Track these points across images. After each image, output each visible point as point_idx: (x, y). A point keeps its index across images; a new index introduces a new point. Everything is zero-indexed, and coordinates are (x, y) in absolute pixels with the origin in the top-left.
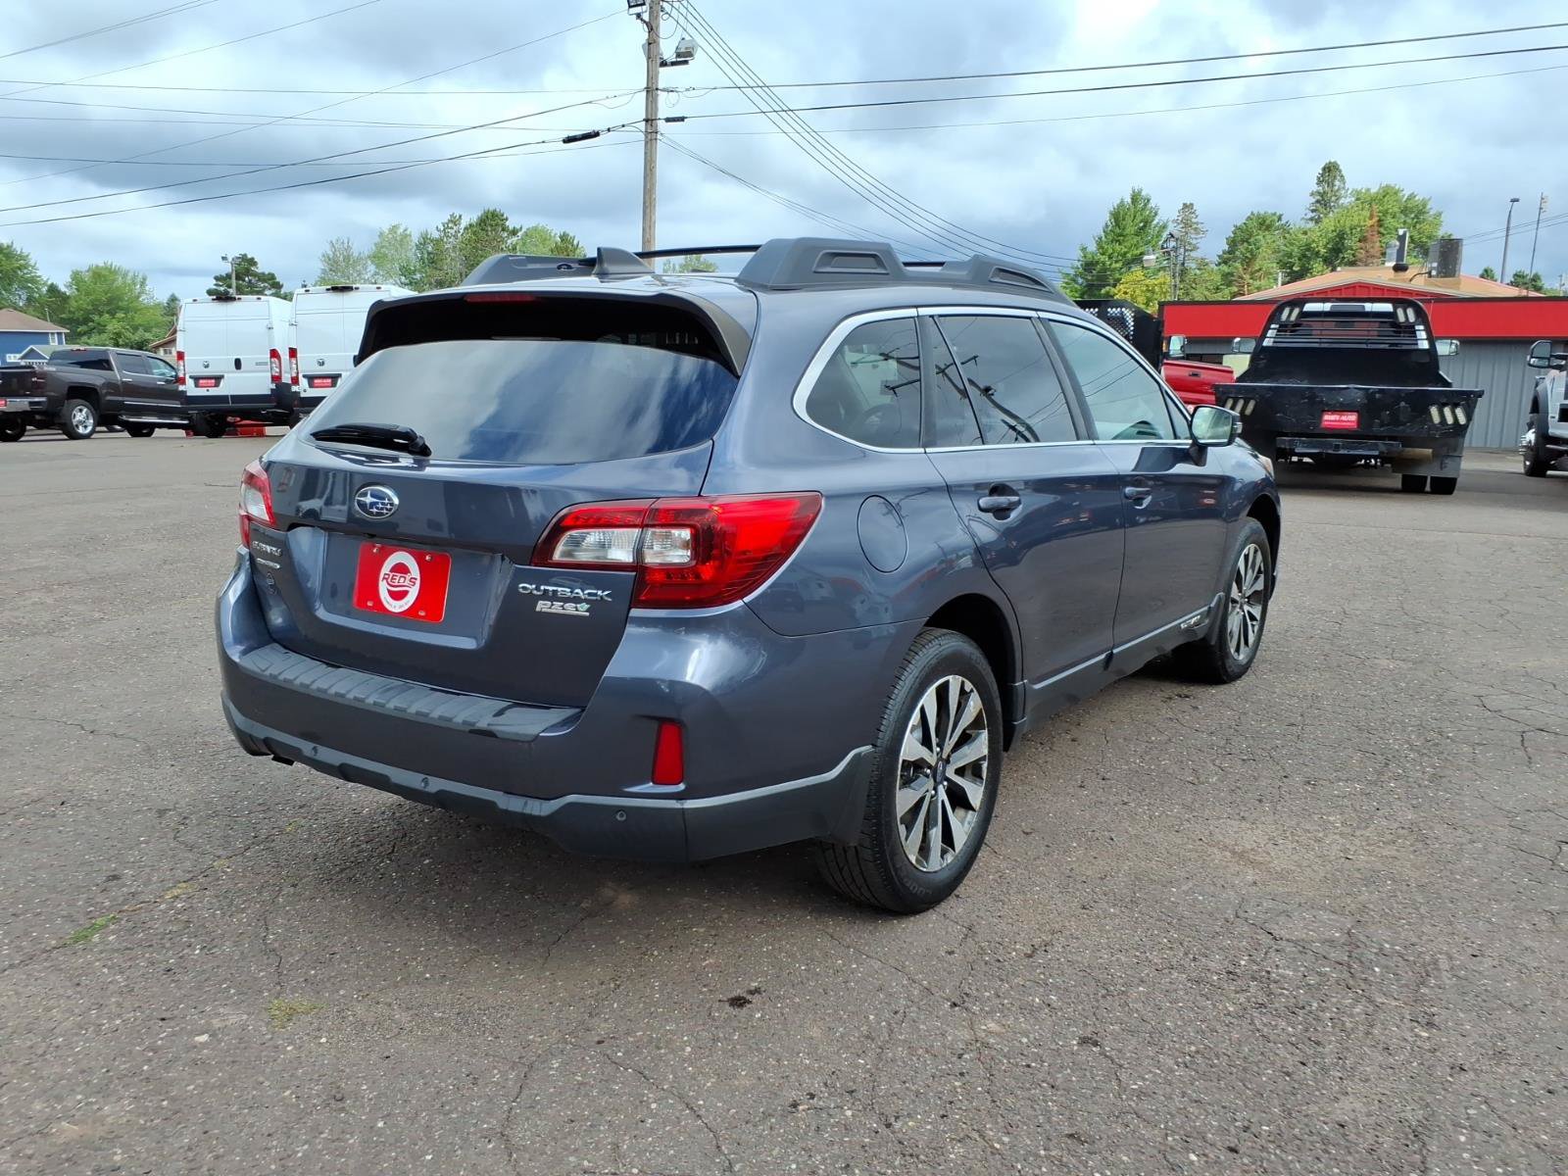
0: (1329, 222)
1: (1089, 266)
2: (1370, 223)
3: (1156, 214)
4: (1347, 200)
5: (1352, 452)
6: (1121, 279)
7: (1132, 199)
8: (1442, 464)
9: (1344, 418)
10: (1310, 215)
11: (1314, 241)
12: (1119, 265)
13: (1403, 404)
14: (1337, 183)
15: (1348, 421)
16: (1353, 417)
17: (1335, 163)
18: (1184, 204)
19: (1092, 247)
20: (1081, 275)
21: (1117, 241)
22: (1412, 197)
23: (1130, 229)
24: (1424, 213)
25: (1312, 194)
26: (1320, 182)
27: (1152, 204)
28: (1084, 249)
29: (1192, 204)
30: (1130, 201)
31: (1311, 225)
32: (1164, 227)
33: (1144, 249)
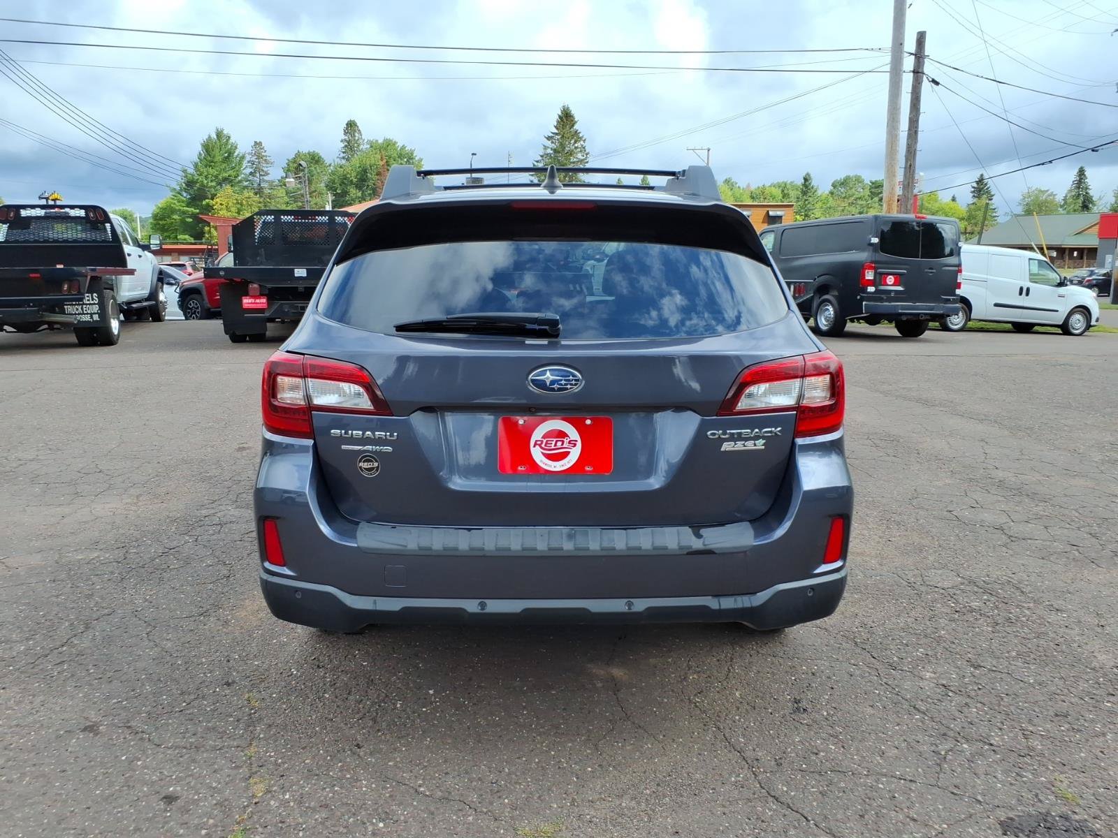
0: (356, 161)
1: (190, 184)
2: (381, 163)
3: (236, 148)
4: (365, 147)
6: (216, 194)
7: (217, 136)
10: (342, 155)
11: (348, 173)
12: (214, 184)
14: (356, 134)
17: (354, 121)
18: (255, 142)
19: (191, 170)
20: (186, 190)
21: (210, 166)
22: (403, 147)
23: (219, 158)
24: (412, 159)
25: (342, 141)
26: (345, 133)
27: (232, 140)
28: (184, 171)
29: (260, 142)
30: (215, 137)
31: (344, 162)
32: (243, 157)
33: (231, 172)
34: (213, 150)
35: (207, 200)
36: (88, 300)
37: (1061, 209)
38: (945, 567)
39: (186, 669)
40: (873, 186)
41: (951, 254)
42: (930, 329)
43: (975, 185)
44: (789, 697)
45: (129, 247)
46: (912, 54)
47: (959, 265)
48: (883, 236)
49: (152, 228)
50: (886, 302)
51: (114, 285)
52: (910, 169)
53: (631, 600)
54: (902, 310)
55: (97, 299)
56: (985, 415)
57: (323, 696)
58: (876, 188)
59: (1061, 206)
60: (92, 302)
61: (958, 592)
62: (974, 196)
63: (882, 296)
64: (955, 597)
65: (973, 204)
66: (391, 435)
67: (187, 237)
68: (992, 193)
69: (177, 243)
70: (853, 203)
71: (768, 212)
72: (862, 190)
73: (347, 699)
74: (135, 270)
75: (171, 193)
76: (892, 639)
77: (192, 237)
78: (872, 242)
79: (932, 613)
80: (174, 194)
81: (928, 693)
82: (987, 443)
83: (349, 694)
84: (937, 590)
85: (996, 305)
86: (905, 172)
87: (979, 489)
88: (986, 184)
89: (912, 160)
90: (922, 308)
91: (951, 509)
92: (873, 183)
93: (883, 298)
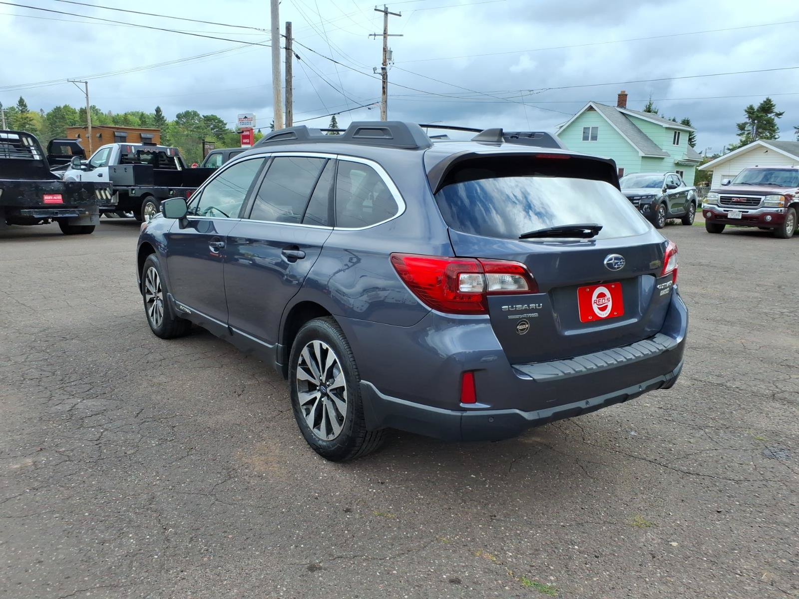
5: (64, 216)
8: (91, 219)
9: (55, 198)
13: (83, 189)
15: (57, 199)
16: (60, 197)
46: (283, 36)
52: (289, 114)
66: (539, 306)
71: (114, 132)
72: (198, 122)
86: (286, 115)
89: (290, 108)
92: (205, 117)
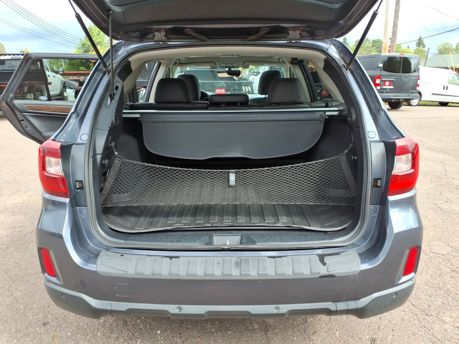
1: (83, 45)
13: (236, 86)
15: (223, 91)
20: (82, 48)
28: (81, 40)
33: (100, 40)
34: (92, 30)
35: (91, 52)
36: (29, 97)
37: (454, 51)
38: (440, 240)
39: (24, 313)
40: (373, 42)
41: (414, 71)
42: (404, 105)
43: (418, 41)
44: (368, 337)
45: (49, 72)
47: (419, 76)
48: (384, 63)
49: (69, 65)
50: (385, 93)
51: (43, 90)
52: (394, 33)
53: (278, 305)
54: (392, 97)
55: (33, 96)
56: (440, 149)
57: (97, 334)
58: (375, 43)
59: (455, 50)
60: (31, 97)
61: (451, 257)
62: (417, 46)
63: (383, 91)
64: (450, 260)
65: (417, 49)
67: (83, 68)
68: (425, 45)
69: (79, 71)
70: (364, 50)
72: (368, 44)
73: (110, 337)
74: (51, 83)
75: (76, 49)
76: (421, 291)
77: (85, 68)
78: (379, 66)
79: (439, 271)
80: (77, 49)
81: (451, 334)
82: (445, 164)
83: (111, 332)
84: (439, 255)
85: (433, 94)
86: (393, 34)
87: (447, 191)
88: (422, 41)
89: (396, 29)
90: (401, 96)
91: (436, 203)
92: (373, 41)
93: (383, 92)
